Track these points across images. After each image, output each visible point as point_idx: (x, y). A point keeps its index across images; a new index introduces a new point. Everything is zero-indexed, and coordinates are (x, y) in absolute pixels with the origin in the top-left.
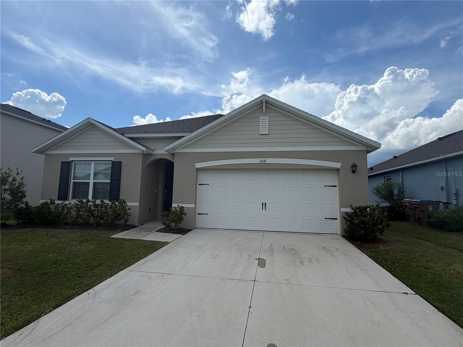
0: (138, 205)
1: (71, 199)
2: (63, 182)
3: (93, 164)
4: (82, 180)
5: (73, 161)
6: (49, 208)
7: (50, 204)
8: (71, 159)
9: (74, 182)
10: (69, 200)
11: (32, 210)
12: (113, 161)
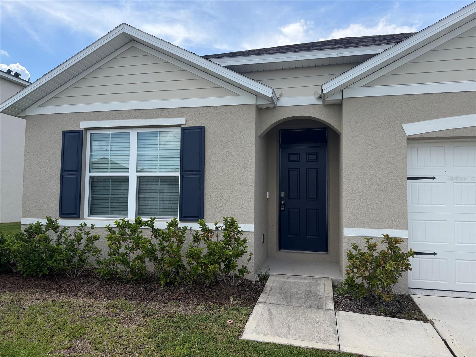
0: (253, 230)
1: (89, 216)
2: (68, 176)
3: (133, 135)
4: (111, 171)
5: (87, 129)
6: (47, 240)
7: (47, 229)
8: (84, 125)
9: (92, 178)
10: (83, 219)
11: (8, 245)
12: (182, 126)
